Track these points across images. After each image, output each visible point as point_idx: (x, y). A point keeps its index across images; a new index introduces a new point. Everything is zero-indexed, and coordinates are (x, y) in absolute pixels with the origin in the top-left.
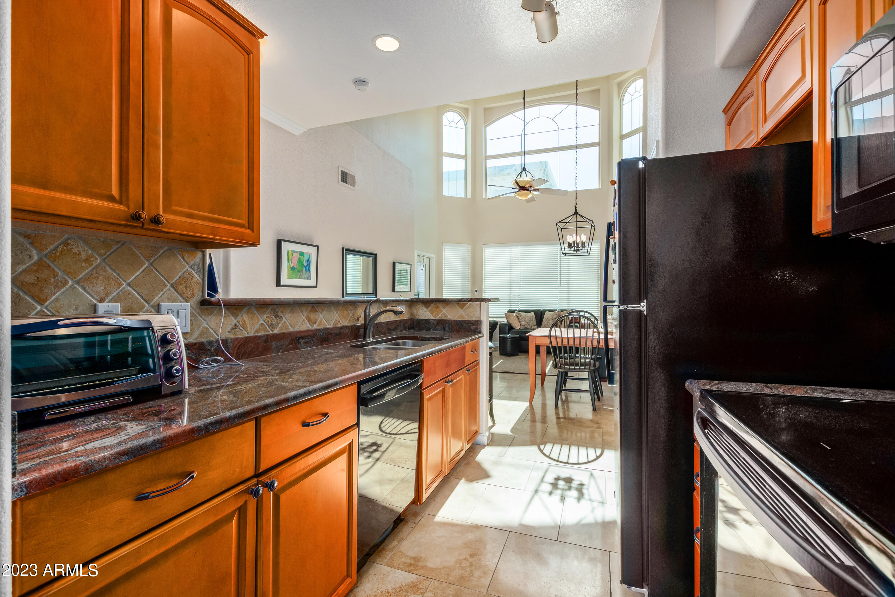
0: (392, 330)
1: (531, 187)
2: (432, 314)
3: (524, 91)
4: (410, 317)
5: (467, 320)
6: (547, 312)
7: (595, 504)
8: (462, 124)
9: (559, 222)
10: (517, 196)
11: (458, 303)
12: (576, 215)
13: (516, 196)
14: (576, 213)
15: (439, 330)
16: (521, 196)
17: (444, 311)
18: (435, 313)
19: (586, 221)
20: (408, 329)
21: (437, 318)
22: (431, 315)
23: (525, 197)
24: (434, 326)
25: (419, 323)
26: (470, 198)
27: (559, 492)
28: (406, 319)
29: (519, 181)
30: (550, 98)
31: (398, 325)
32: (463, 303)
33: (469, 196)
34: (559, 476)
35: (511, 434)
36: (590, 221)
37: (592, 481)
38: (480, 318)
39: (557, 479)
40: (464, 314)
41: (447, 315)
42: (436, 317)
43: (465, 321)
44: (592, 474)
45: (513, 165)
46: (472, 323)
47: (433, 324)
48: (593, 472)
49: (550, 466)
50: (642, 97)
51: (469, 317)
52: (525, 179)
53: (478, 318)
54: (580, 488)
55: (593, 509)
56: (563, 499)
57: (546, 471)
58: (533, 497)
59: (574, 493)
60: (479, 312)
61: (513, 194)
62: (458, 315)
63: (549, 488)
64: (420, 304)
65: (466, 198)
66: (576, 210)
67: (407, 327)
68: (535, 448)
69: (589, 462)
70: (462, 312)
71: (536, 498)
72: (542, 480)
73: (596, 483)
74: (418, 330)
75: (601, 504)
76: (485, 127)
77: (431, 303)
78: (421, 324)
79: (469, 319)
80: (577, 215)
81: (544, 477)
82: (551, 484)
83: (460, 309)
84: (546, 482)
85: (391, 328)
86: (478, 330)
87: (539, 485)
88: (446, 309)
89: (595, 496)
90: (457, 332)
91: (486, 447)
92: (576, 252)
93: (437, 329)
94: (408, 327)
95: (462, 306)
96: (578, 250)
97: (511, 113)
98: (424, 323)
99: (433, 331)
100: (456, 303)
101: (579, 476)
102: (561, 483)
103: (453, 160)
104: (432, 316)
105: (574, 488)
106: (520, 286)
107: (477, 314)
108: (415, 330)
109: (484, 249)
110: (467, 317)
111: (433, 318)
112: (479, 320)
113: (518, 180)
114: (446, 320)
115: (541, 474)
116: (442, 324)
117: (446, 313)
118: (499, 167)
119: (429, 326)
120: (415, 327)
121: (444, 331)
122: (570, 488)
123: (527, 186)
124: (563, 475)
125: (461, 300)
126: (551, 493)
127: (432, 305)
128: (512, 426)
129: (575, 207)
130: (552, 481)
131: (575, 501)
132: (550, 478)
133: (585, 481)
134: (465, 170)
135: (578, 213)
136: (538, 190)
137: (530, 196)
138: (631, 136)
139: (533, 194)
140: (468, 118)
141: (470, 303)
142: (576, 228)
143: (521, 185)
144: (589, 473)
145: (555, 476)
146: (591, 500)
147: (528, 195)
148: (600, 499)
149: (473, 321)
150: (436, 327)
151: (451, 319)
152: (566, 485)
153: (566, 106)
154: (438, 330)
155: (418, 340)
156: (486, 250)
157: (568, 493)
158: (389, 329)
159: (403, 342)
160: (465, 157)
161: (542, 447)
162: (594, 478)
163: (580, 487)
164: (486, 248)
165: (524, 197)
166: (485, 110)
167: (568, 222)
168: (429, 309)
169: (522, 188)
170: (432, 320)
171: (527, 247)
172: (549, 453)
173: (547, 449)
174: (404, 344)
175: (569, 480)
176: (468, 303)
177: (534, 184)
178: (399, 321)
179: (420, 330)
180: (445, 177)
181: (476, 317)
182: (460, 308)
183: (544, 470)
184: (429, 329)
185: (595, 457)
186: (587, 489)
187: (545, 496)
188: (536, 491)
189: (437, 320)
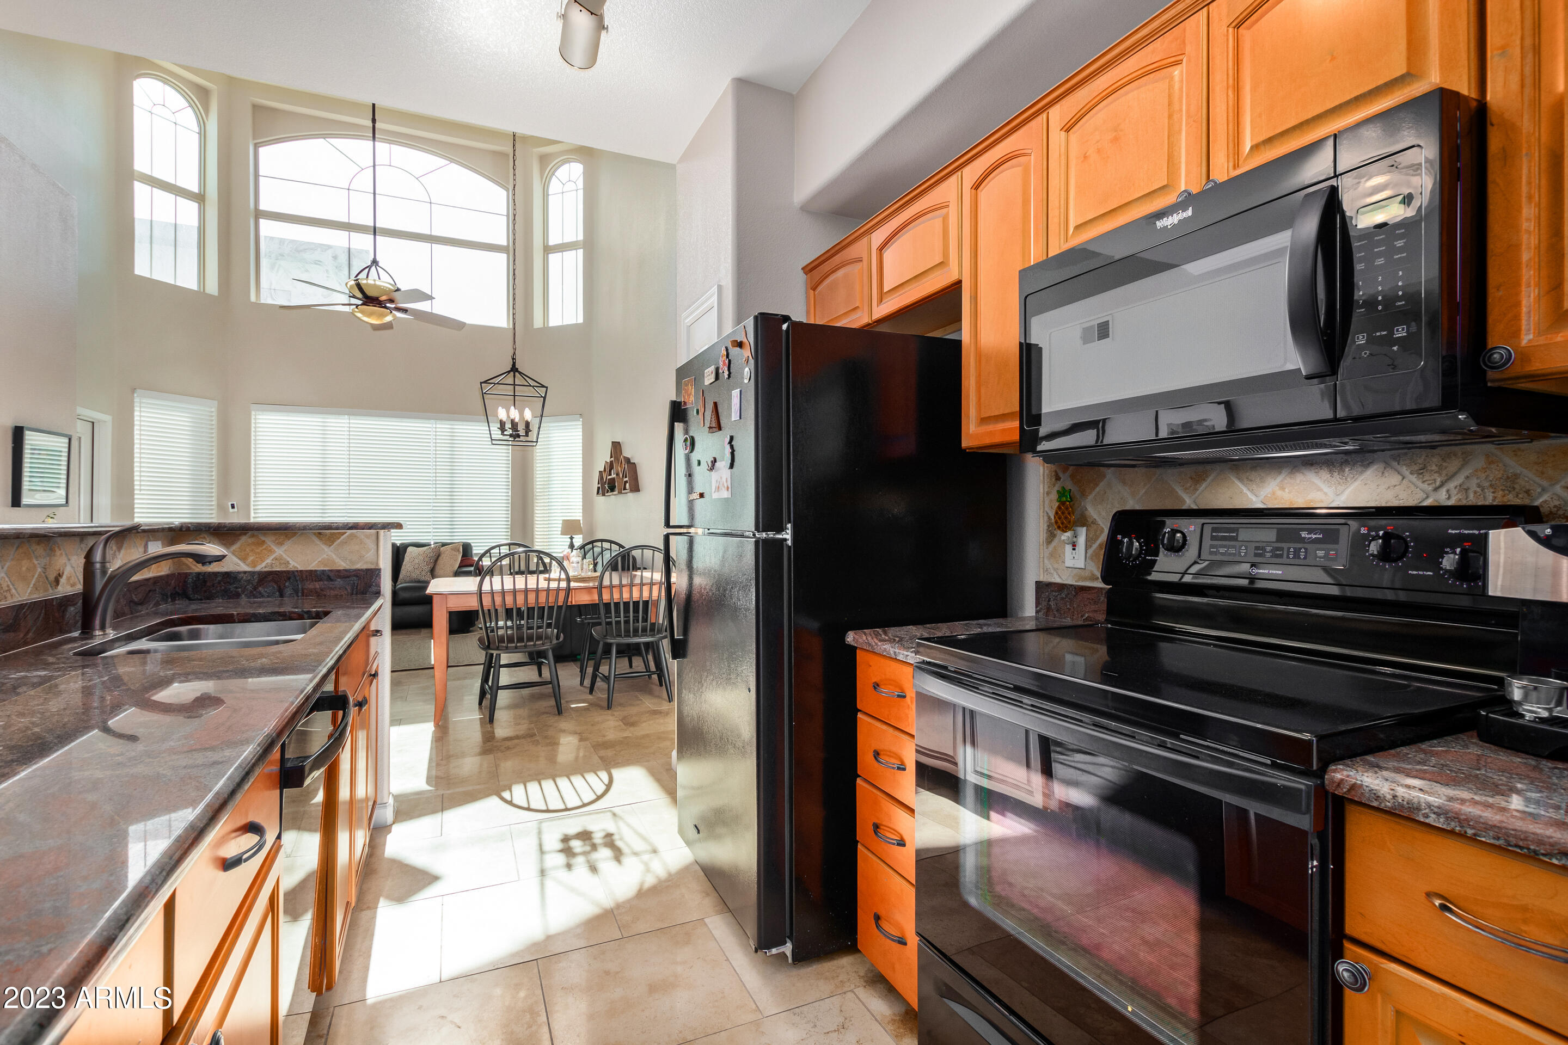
0: (137, 604)
1: (392, 301)
2: (244, 559)
3: (374, 105)
4: (172, 569)
5: (344, 570)
6: (410, 549)
7: (646, 857)
8: (189, 118)
9: (485, 382)
10: (359, 315)
11: (320, 533)
12: (514, 373)
13: (356, 314)
14: (514, 369)
15: (266, 594)
16: (370, 315)
17: (279, 551)
18: (251, 558)
19: (530, 386)
20: (170, 600)
21: (258, 569)
22: (239, 562)
23: (377, 320)
24: (249, 587)
25: (205, 582)
26: (216, 294)
27: (580, 860)
28: (168, 576)
29: (364, 284)
30: (411, 136)
31: (150, 591)
32: (331, 534)
33: (212, 287)
34: (566, 835)
35: (429, 788)
36: (543, 386)
37: (621, 824)
38: (377, 564)
39: (566, 839)
40: (334, 557)
41: (289, 559)
42: (255, 566)
43: (339, 571)
44: (614, 815)
45: (329, 247)
46: (357, 576)
47: (249, 581)
48: (616, 810)
49: (541, 822)
50: (581, 193)
51: (348, 563)
52: (377, 281)
53: (372, 563)
54: (609, 841)
55: (646, 864)
56: (593, 869)
57: (540, 833)
58: (542, 885)
59: (604, 853)
60: (373, 552)
61: (347, 309)
62: (320, 559)
63: (561, 859)
64: (204, 538)
65: (200, 295)
66: (514, 364)
67: (169, 594)
68: (494, 801)
69: (599, 798)
70: (330, 553)
71: (549, 883)
72: (542, 852)
73: (629, 825)
74: (201, 600)
75: (653, 855)
76: (256, 147)
77: (240, 535)
78: (208, 584)
79: (348, 567)
80: (517, 374)
81: (541, 845)
82: (561, 851)
83: (324, 547)
84: (550, 852)
85: (136, 600)
86: (374, 589)
87: (542, 861)
88: (284, 547)
89: (639, 845)
90: (318, 596)
91: (394, 828)
92: (515, 438)
93: (260, 593)
94: (171, 594)
95: (330, 540)
96: (519, 436)
97: (324, 136)
98: (219, 583)
99: (249, 597)
100: (315, 534)
101: (599, 826)
102: (576, 845)
103: (167, 198)
104: (242, 564)
105: (600, 844)
106: (348, 496)
107: (370, 555)
108: (190, 599)
109: (253, 413)
110: (343, 563)
111: (244, 567)
112: (373, 567)
113: (363, 282)
114: (288, 572)
115: (535, 842)
116: (276, 583)
117: (284, 556)
118: (293, 241)
119: (236, 588)
120: (190, 591)
121: (282, 596)
122: (594, 847)
123: (383, 298)
124: (572, 831)
125: (329, 527)
126: (569, 866)
127: (244, 539)
128: (426, 776)
129: (513, 359)
130: (560, 846)
131: (614, 864)
132: (552, 842)
133: (611, 828)
134: (199, 228)
135: (517, 370)
136: (405, 311)
137: (389, 318)
138: (562, 252)
139: (394, 316)
140: (207, 111)
141: (351, 535)
142: (514, 396)
143: (370, 293)
144: (609, 814)
145: (560, 836)
146: (636, 854)
147: (386, 315)
148: (649, 848)
149: (359, 570)
150: (255, 588)
151: (300, 568)
152: (585, 845)
153: (444, 162)
154: (263, 596)
155: (234, 622)
156: (260, 417)
157: (595, 856)
158: (132, 601)
159: (190, 631)
160: (200, 198)
161: (506, 795)
162: (621, 818)
163: (608, 839)
164: (260, 413)
165: (370, 317)
166: (256, 108)
167: (498, 383)
168: (235, 547)
169: (370, 300)
170: (245, 572)
171: (377, 418)
172: (526, 802)
173: (518, 794)
174: (195, 635)
175: (585, 836)
176: (345, 533)
177: (396, 296)
178: (151, 581)
179: (208, 598)
180: (140, 231)
181: (366, 563)
182: (325, 544)
183: (535, 831)
184: (237, 596)
185: (604, 787)
186: (621, 839)
187: (563, 874)
188: (543, 873)
189: (260, 573)
